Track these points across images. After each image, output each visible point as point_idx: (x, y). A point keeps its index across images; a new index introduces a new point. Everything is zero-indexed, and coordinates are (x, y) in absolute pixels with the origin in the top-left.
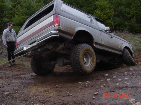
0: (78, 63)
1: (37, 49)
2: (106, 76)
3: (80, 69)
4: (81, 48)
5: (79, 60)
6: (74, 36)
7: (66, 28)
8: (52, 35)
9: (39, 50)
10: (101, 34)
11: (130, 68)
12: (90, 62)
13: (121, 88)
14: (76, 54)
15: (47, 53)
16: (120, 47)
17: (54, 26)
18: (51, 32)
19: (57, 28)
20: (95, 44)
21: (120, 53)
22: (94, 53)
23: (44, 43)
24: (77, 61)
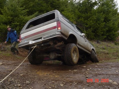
0: (70, 56)
1: (41, 44)
2: (84, 67)
3: (70, 61)
4: (72, 46)
5: (71, 54)
6: (68, 37)
7: (64, 31)
8: (57, 35)
9: (43, 45)
10: (81, 38)
11: (97, 64)
12: (75, 57)
13: (100, 74)
14: (69, 50)
15: (47, 48)
16: (90, 49)
17: (58, 29)
18: (57, 33)
19: (60, 31)
20: (78, 45)
21: (90, 53)
22: (78, 51)
23: (48, 41)
24: (70, 55)
